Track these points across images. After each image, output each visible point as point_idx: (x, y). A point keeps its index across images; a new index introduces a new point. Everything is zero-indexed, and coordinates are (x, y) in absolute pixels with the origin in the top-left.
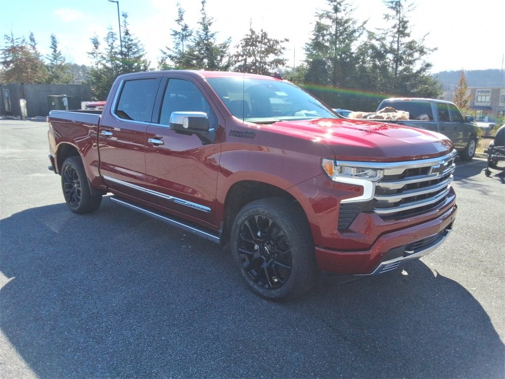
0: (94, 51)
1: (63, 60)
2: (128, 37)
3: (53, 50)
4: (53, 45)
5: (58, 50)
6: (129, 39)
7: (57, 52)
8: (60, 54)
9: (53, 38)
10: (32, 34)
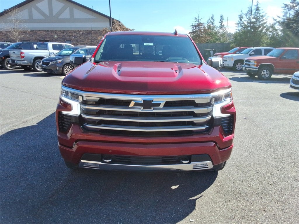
0: (239, 23)
1: (225, 30)
2: (258, 11)
3: (220, 24)
4: (221, 21)
5: (223, 23)
6: (258, 13)
7: (222, 25)
8: (224, 26)
9: (222, 17)
10: (213, 16)
